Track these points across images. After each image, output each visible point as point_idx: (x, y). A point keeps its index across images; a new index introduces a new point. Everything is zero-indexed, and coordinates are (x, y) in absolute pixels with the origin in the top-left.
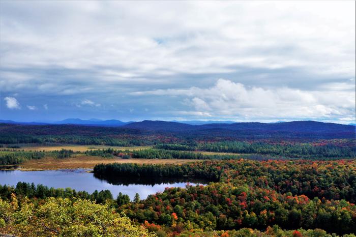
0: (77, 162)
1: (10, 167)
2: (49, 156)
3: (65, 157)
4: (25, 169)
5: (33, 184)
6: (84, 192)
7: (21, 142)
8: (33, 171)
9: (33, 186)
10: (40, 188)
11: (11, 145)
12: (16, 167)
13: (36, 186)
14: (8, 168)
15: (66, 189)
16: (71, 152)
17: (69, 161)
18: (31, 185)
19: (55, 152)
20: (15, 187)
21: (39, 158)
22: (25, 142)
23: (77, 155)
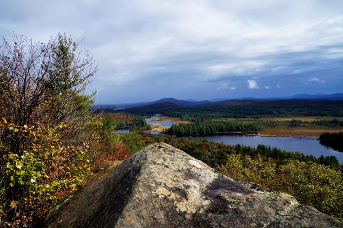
0: (305, 130)
1: (252, 133)
2: (282, 125)
3: (295, 126)
4: (263, 135)
5: (269, 146)
6: (311, 155)
7: (260, 114)
8: (270, 136)
9: (269, 148)
10: (275, 150)
11: (252, 116)
12: (256, 133)
13: (272, 149)
14: (250, 133)
15: (296, 153)
16: (300, 122)
17: (299, 129)
18: (268, 147)
19: (287, 122)
20: (256, 148)
21: (274, 127)
22: (263, 114)
23: (306, 125)
